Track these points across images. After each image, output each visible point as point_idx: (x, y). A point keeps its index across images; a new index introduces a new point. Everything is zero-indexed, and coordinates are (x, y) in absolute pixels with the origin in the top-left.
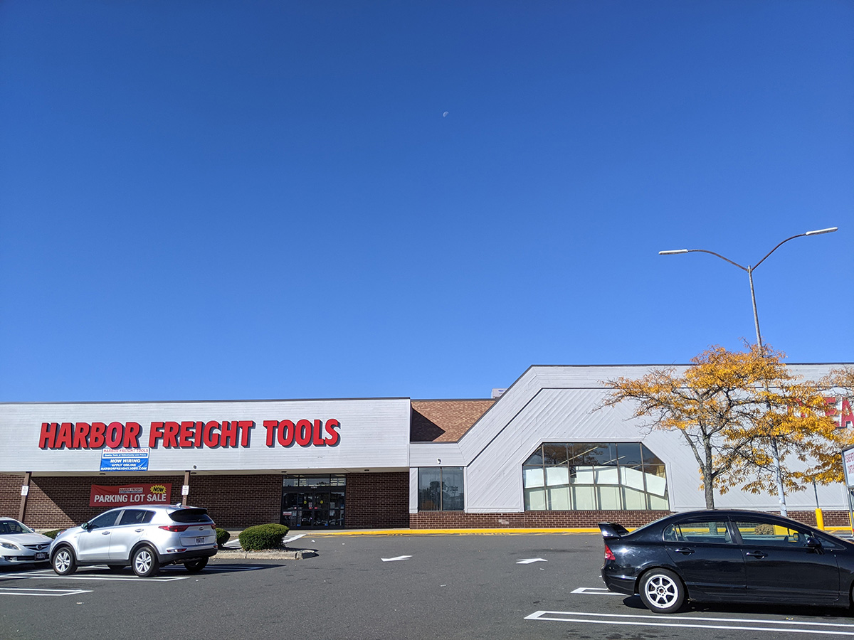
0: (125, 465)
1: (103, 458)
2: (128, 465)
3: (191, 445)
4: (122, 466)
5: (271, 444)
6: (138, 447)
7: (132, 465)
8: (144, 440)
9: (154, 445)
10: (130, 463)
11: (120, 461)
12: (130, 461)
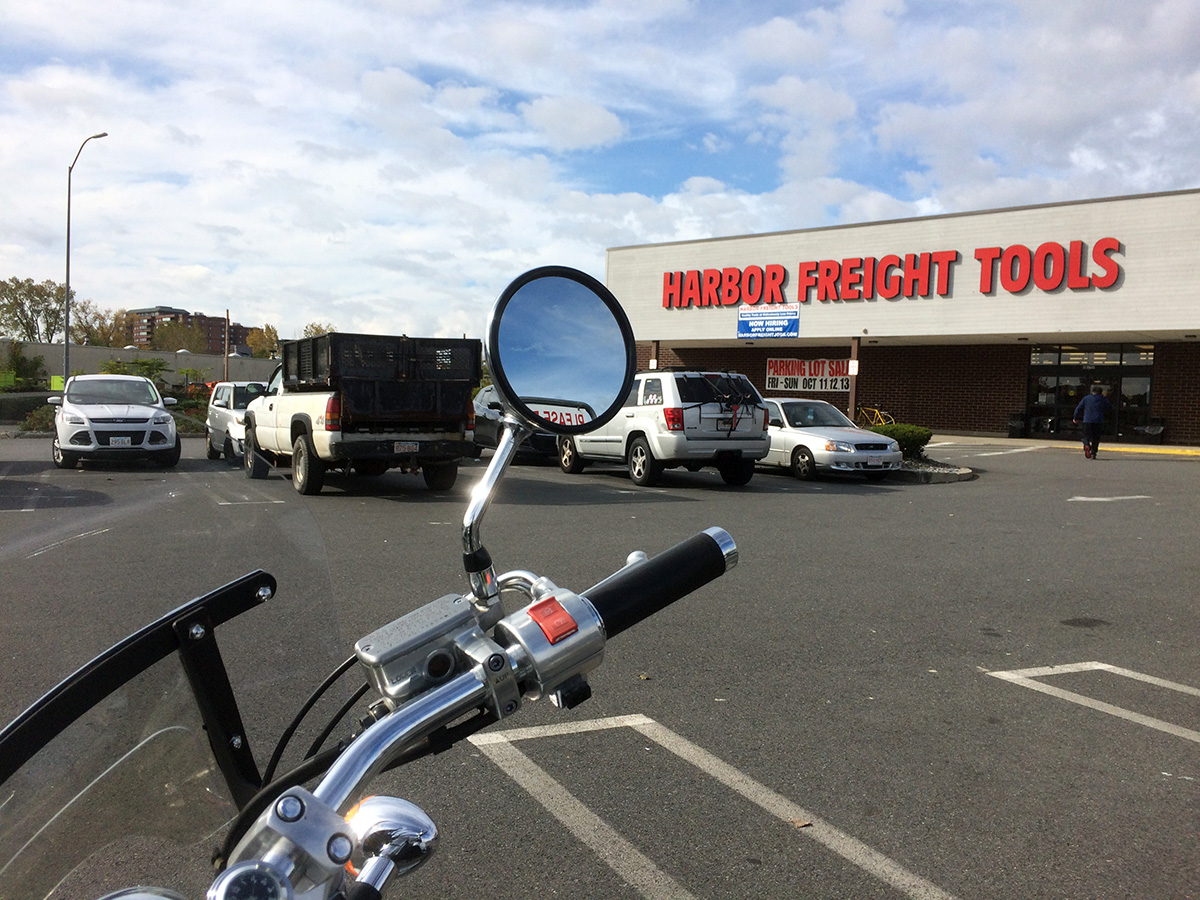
0: (768, 329)
1: (741, 319)
2: (772, 329)
3: (859, 297)
4: (765, 332)
5: (988, 289)
6: (783, 302)
7: (777, 329)
8: (792, 290)
9: (805, 299)
10: (774, 327)
11: (762, 324)
12: (774, 323)
